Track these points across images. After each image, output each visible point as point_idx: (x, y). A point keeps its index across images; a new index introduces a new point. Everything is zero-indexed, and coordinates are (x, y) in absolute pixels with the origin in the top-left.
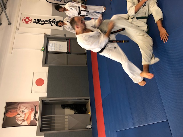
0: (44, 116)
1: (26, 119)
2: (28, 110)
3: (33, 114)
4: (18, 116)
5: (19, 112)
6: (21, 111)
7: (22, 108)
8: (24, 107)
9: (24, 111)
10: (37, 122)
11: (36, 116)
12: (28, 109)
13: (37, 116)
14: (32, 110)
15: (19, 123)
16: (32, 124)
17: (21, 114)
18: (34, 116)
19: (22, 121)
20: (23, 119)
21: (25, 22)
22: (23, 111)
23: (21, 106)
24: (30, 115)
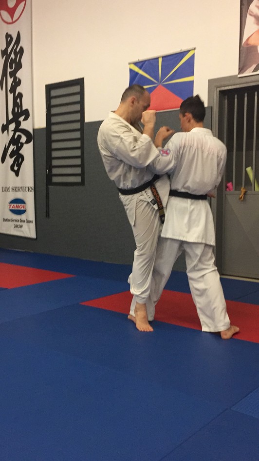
15: (253, 6)
16: (246, 53)
19: (258, 13)
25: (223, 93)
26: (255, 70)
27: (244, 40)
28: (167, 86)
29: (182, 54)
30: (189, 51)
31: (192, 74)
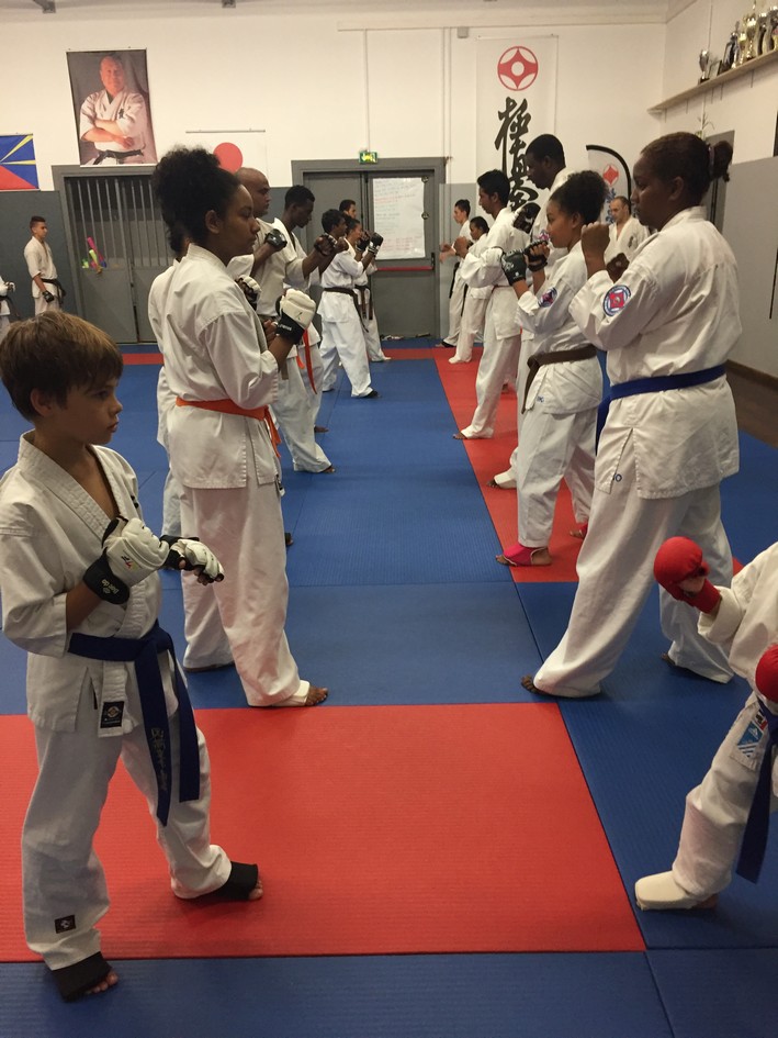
0: (117, 185)
1: (99, 125)
2: (127, 129)
3: (115, 147)
4: (106, 98)
5: (118, 99)
6: (122, 107)
7: (133, 108)
8: (136, 114)
9: (121, 116)
10: (90, 164)
11: (111, 159)
12: (129, 127)
13: (109, 162)
14: (128, 142)
15: (85, 106)
16: (85, 147)
17: (112, 108)
18: (108, 151)
19: (91, 114)
20: (99, 116)
21: (503, 61)
22: (122, 112)
23: (139, 102)
24: (110, 138)
25: (66, 179)
26: (95, 163)
27: (81, 135)
28: (7, 167)
29: (21, 138)
30: (25, 136)
31: (34, 159)
